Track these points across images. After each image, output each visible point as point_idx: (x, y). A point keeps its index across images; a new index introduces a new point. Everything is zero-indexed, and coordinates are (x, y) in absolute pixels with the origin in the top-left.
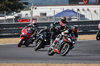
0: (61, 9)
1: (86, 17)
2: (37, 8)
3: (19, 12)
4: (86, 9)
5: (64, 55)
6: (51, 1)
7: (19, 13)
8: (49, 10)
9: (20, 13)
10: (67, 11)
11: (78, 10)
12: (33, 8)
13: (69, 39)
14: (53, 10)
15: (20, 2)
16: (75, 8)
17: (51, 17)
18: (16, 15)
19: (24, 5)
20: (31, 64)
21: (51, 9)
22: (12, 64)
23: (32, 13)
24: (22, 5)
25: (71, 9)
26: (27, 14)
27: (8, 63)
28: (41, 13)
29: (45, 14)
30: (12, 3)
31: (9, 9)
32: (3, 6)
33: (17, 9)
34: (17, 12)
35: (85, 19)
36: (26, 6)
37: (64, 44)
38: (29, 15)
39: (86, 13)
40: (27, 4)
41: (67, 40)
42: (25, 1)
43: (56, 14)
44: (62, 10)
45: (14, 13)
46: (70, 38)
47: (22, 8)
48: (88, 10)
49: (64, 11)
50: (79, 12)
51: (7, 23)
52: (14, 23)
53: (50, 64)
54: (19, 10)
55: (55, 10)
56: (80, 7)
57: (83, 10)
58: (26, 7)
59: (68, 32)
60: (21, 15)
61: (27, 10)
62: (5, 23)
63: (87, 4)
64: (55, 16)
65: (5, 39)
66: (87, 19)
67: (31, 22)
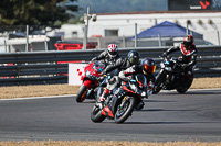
0: (151, 20)
1: (205, 38)
2: (99, 17)
3: (59, 27)
4: (205, 21)
5: (122, 122)
6: (128, 4)
7: (57, 30)
8: (125, 22)
9: (61, 30)
10: (165, 25)
11: (189, 22)
12: (89, 18)
13: (133, 87)
14: (133, 22)
15: (61, 4)
16: (181, 18)
17: (128, 39)
18: (52, 34)
19: (69, 12)
20: (84, 143)
21: (128, 20)
22: (42, 143)
23: (86, 30)
24: (64, 11)
25: (172, 21)
26: (75, 33)
27: (33, 140)
28: (106, 31)
29: (115, 32)
30: (42, 8)
31: (36, 21)
32: (24, 15)
33: (54, 21)
34: (53, 28)
35: (204, 43)
36: (74, 13)
37: (122, 97)
38: (81, 35)
39: (206, 28)
40: (74, 9)
41: (129, 88)
42: (71, 4)
43: (139, 32)
44: (153, 24)
45: (48, 29)
46: (136, 84)
47: (65, 19)
48: (211, 23)
49: (157, 26)
50: (190, 28)
51: (32, 52)
52: (47, 51)
53: (125, 143)
54: (58, 23)
55: (139, 23)
56: (194, 17)
57: (200, 23)
58: (73, 16)
60: (63, 33)
61: (75, 23)
62: (27, 52)
63: (209, 9)
64: (138, 36)
65: (27, 87)
66: (208, 43)
67: (84, 49)
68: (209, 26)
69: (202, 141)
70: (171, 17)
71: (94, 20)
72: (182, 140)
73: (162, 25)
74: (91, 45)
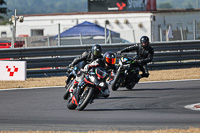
0: (73, 20)
1: (122, 37)
2: (25, 18)
4: (122, 21)
6: (52, 6)
10: (86, 24)
11: (107, 22)
12: (16, 20)
14: (56, 23)
16: (100, 19)
17: (52, 38)
21: (53, 21)
23: (14, 30)
25: (92, 21)
26: (4, 33)
28: (32, 31)
29: (41, 32)
35: (121, 41)
36: (2, 15)
37: (84, 88)
38: (10, 35)
39: (122, 28)
43: (62, 31)
44: (75, 24)
48: (127, 23)
49: (78, 26)
50: (108, 27)
55: (62, 23)
56: (112, 17)
57: (118, 23)
58: (2, 18)
59: (96, 64)
61: (4, 24)
63: (125, 10)
64: (61, 35)
66: (125, 41)
67: (12, 47)
68: (125, 26)
69: (120, 130)
70: (91, 18)
71: (21, 21)
72: (101, 129)
73: (82, 25)
74: (19, 44)
